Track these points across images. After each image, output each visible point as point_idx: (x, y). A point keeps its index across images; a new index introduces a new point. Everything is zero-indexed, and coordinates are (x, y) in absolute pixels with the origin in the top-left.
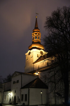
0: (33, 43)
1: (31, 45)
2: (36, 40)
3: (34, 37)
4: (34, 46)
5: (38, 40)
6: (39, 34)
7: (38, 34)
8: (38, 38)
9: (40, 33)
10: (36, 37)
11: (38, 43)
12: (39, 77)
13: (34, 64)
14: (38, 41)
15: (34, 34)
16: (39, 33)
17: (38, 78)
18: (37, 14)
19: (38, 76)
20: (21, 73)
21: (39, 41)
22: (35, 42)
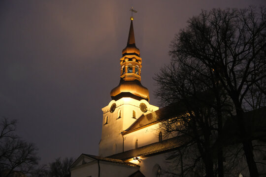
0: (123, 82)
1: (117, 88)
2: (132, 76)
3: (124, 68)
4: (124, 90)
5: (136, 75)
6: (137, 61)
7: (134, 60)
8: (134, 70)
9: (140, 59)
10: (130, 68)
11: (136, 83)
12: (141, 170)
13: (125, 136)
14: (135, 77)
15: (127, 60)
16: (137, 58)
17: (139, 171)
18: (133, 10)
19: (138, 166)
20: (98, 160)
21: (138, 78)
22: (127, 79)
